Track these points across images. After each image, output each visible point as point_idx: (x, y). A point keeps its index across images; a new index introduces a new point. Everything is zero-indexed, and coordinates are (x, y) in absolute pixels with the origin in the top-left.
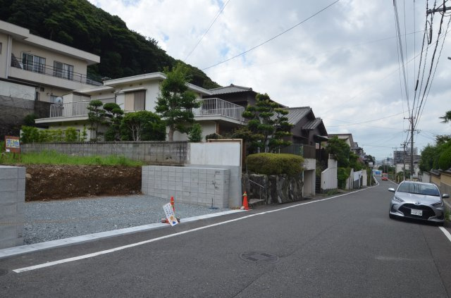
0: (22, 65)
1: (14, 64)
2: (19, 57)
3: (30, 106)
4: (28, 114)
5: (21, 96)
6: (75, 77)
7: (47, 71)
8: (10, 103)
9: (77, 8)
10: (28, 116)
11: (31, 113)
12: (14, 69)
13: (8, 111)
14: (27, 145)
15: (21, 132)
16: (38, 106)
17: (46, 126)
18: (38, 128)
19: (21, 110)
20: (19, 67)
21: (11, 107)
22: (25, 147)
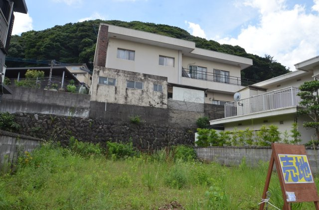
0: (189, 75)
1: (184, 75)
2: (187, 68)
3: (201, 109)
4: (200, 117)
5: (193, 100)
6: (231, 81)
7: (209, 78)
8: (184, 108)
9: (211, 45)
10: (200, 119)
11: (202, 116)
12: (184, 78)
13: (183, 115)
14: (205, 150)
15: (196, 135)
16: (207, 109)
17: (221, 127)
18: (215, 130)
19: (193, 113)
20: (188, 77)
21: (185, 111)
22: (202, 152)
